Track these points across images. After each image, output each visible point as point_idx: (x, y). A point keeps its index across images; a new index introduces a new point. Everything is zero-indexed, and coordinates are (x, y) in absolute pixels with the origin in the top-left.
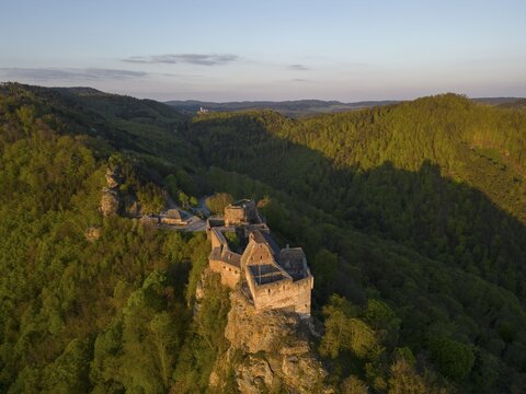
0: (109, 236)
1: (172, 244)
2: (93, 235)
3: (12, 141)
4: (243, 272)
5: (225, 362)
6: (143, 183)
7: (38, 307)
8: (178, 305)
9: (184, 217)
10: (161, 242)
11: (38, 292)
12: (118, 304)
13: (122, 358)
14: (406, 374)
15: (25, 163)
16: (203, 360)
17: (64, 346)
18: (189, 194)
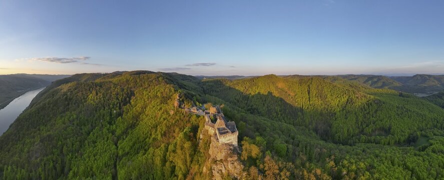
0: (176, 114)
1: (193, 118)
2: (172, 113)
3: (157, 85)
4: (215, 130)
5: (209, 163)
6: (186, 99)
7: (156, 131)
8: (194, 140)
9: (197, 110)
10: (190, 118)
11: (157, 126)
12: (176, 136)
13: (176, 155)
14: (269, 160)
15: (159, 91)
16: (201, 161)
17: (161, 145)
18: (199, 103)
